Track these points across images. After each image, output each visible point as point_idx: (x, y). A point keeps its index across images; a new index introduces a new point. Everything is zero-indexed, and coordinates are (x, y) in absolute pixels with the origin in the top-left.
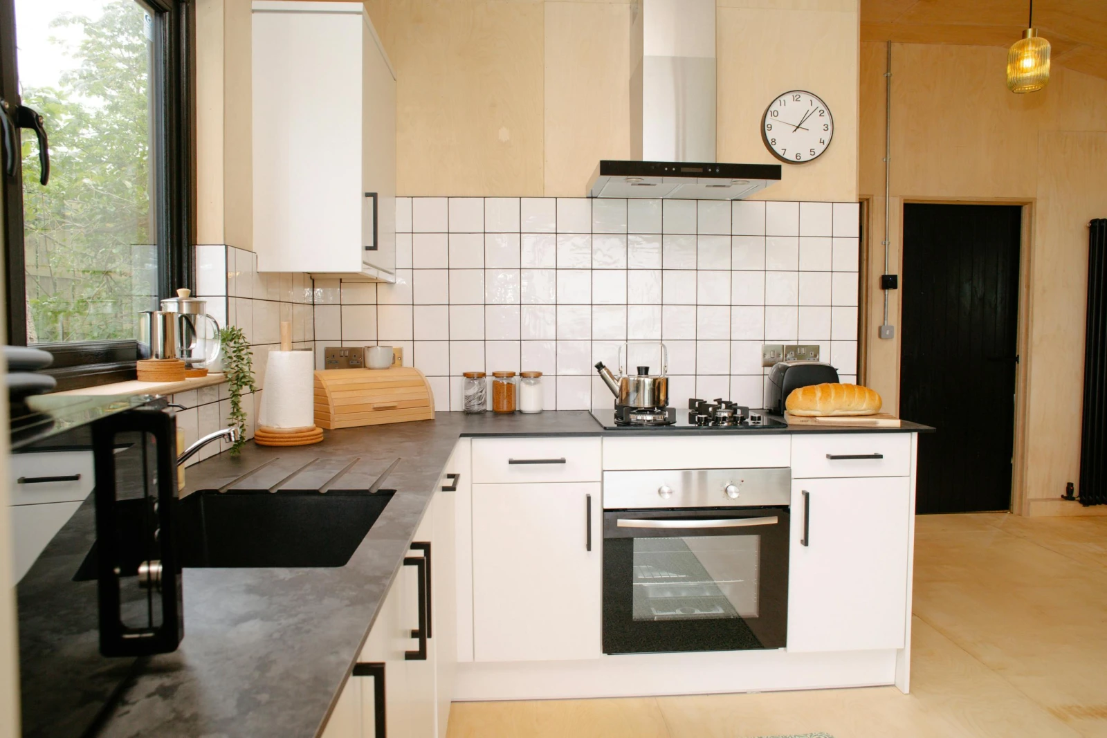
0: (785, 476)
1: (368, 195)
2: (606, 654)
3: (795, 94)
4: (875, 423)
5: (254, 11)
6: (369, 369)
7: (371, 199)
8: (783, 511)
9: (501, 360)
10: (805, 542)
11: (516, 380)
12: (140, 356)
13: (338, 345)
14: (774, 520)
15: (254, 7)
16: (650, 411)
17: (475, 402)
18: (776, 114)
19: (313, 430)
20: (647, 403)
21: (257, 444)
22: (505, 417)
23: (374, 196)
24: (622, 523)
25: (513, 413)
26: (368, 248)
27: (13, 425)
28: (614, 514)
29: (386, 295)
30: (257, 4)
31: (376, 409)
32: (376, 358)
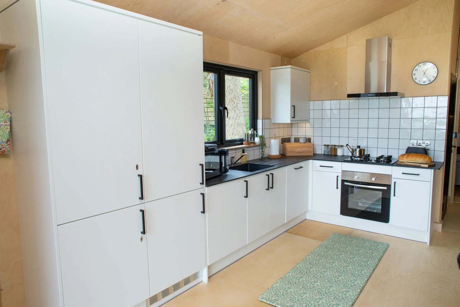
0: (389, 176)
1: (293, 106)
2: (341, 215)
3: (424, 63)
4: (421, 165)
5: (271, 70)
6: (300, 143)
7: (293, 107)
8: (389, 186)
9: (335, 142)
10: (394, 195)
11: (337, 147)
12: (244, 141)
14: (386, 188)
15: (271, 69)
16: (359, 157)
17: (326, 152)
18: (417, 70)
19: (279, 155)
20: (358, 155)
21: (268, 158)
22: (333, 157)
23: (294, 106)
24: (345, 183)
25: (336, 155)
26: (293, 118)
27: (206, 151)
28: (343, 181)
29: (308, 125)
30: (272, 68)
31: (298, 152)
32: (302, 140)
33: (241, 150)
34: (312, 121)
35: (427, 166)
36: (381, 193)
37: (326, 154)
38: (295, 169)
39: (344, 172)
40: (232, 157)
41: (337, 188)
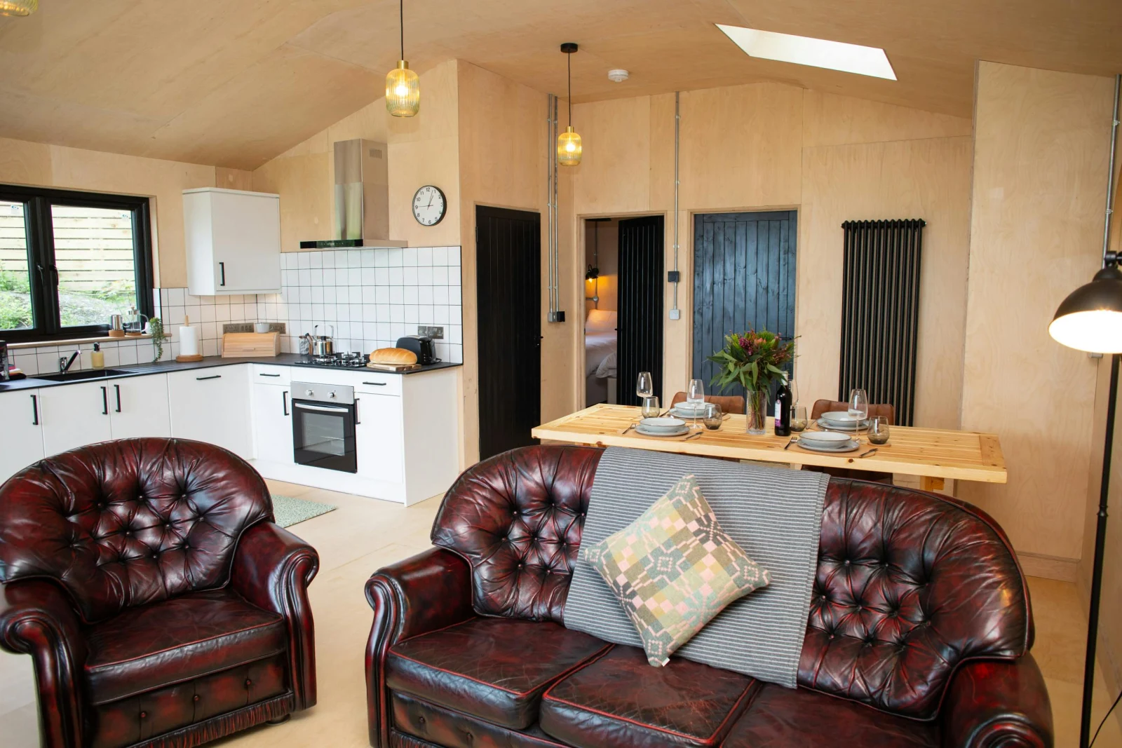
0: (352, 390)
1: (219, 263)
3: (427, 188)
5: (183, 194)
8: (351, 407)
12: (110, 329)
13: (229, 323)
14: (346, 410)
15: (183, 192)
18: (419, 199)
21: (177, 361)
23: (222, 264)
24: (297, 405)
26: (220, 285)
28: (295, 401)
29: (279, 299)
30: (185, 191)
31: (245, 351)
32: (259, 328)
33: (92, 346)
34: (284, 289)
35: (394, 369)
36: (341, 419)
37: (304, 353)
38: (198, 379)
39: (294, 385)
40: (62, 359)
41: (286, 414)
